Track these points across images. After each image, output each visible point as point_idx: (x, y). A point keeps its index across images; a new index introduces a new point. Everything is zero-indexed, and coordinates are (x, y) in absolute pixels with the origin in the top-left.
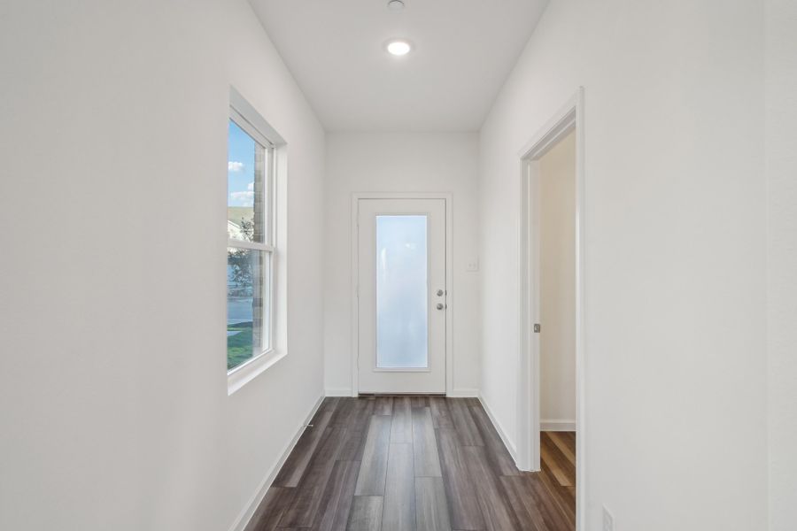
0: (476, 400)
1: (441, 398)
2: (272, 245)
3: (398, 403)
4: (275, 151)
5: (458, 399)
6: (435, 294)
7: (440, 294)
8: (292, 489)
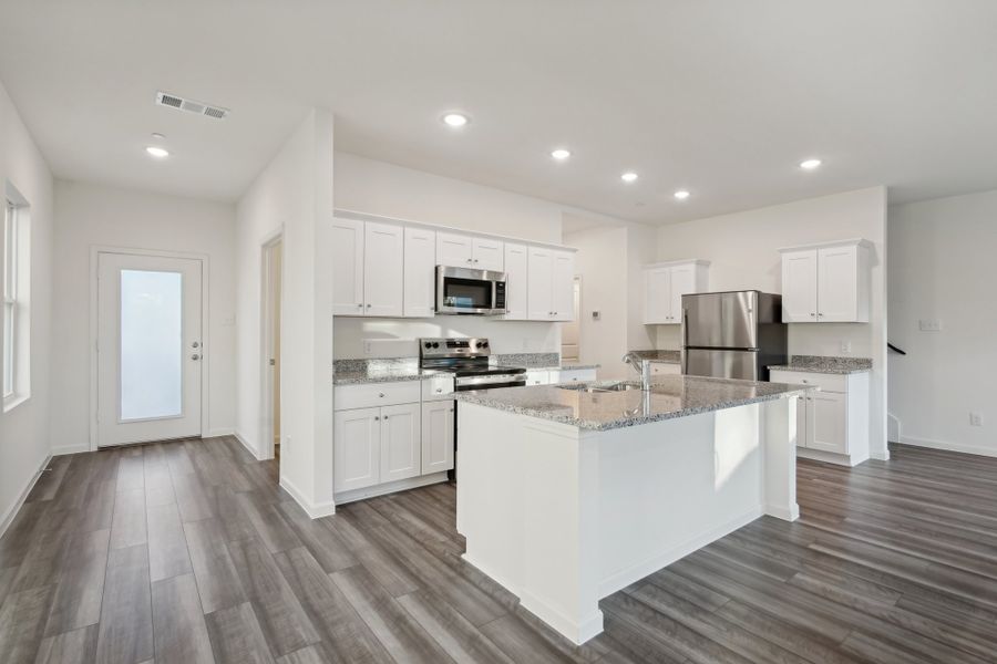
0: (233, 437)
1: (198, 439)
2: (11, 297)
3: (147, 448)
4: (15, 212)
5: (214, 438)
6: (190, 345)
7: (195, 346)
8: (48, 502)
